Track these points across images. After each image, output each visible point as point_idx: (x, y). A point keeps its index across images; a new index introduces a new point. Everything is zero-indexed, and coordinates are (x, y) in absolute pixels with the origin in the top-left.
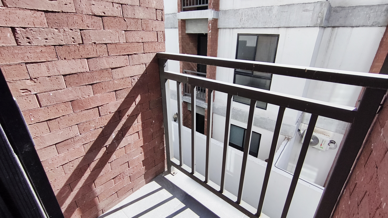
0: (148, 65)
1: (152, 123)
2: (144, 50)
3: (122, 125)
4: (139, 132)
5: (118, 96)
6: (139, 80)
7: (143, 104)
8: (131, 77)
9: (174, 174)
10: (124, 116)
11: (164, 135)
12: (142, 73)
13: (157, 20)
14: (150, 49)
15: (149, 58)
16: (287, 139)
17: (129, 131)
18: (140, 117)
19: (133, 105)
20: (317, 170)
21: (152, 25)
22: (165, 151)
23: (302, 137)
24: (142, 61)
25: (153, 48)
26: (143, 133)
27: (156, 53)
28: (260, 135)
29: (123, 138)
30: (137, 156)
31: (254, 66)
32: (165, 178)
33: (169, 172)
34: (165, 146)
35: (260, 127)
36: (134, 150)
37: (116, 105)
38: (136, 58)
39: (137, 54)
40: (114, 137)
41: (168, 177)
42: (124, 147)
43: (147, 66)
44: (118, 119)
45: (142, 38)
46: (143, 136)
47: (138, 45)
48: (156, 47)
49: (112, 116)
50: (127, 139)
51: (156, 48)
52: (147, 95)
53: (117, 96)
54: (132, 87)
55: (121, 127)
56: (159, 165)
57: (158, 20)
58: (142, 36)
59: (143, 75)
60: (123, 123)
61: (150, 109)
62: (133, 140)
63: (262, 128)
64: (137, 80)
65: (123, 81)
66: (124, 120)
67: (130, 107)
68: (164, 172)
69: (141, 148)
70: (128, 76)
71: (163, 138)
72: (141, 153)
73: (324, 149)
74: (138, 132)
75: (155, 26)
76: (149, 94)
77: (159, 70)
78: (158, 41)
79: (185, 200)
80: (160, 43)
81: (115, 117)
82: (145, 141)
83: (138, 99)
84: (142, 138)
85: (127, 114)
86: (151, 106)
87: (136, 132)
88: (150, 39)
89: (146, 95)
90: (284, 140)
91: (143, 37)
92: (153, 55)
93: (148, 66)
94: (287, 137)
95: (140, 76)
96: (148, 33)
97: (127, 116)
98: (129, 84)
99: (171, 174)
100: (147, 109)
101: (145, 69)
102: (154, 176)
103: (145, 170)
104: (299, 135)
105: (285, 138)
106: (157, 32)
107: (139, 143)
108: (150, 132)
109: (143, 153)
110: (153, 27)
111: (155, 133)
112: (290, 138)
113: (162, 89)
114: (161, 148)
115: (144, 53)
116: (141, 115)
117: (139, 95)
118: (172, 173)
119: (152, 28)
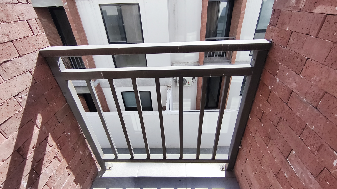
0: (33, 71)
1: (67, 137)
2: (18, 52)
3: (31, 163)
4: (57, 155)
5: (6, 132)
6: (29, 96)
7: (49, 122)
8: (14, 97)
9: (110, 169)
10: (28, 151)
11: (86, 140)
12: (29, 84)
13: (19, 2)
14: (27, 48)
15: (31, 61)
16: (169, 87)
17: (44, 163)
18: (50, 139)
19: (34, 131)
20: (190, 100)
21: (16, 12)
22: (93, 154)
23: (177, 82)
24: (22, 68)
25: (31, 45)
26: (62, 153)
27: (38, 52)
28: (150, 91)
29: (39, 176)
30: (66, 181)
31: (179, 48)
32: (104, 178)
33: (104, 169)
34: (90, 149)
35: (148, 85)
36: (59, 178)
37: (8, 145)
38: (11, 68)
39: (9, 61)
40: (26, 184)
41: (107, 174)
42: (46, 184)
43: (33, 73)
44: (22, 159)
45: (7, 35)
46: (64, 156)
47: (5, 47)
48: (35, 43)
49: (9, 163)
50: (46, 174)
51: (36, 45)
52: (48, 108)
53: (3, 133)
54: (23, 110)
55: (30, 166)
56: (92, 171)
57: (21, 3)
58: (6, 32)
59: (33, 87)
60: (32, 160)
61: (59, 123)
62: (53, 169)
63: (149, 86)
64: (26, 98)
65: (3, 108)
66: (30, 156)
67: (31, 136)
68: (98, 174)
69: (67, 170)
70: (8, 98)
71: (86, 144)
72: (69, 174)
73: (191, 85)
74: (56, 157)
75: (21, 13)
76: (51, 106)
77: (52, 72)
78: (34, 35)
79: (136, 184)
80: (38, 36)
81: (15, 161)
82: (68, 161)
83: (39, 120)
84: (63, 160)
85: (31, 147)
86: (59, 119)
87: (53, 159)
88: (22, 34)
89: (47, 110)
90: (168, 89)
91: (9, 33)
92: (34, 55)
93: (35, 72)
94: (168, 86)
95: (28, 90)
96: (14, 24)
97: (33, 148)
98: (16, 108)
99: (108, 170)
100: (56, 125)
101: (31, 77)
102: (91, 184)
103: (81, 187)
104: (174, 81)
105: (168, 87)
106: (27, 20)
107: (62, 166)
108: (70, 147)
109: (71, 173)
110: (17, 14)
111: (75, 144)
112: (171, 86)
113: (65, 93)
114: (87, 154)
115: (20, 56)
116: (52, 136)
117: (38, 114)
118: (108, 168)
119: (18, 17)
